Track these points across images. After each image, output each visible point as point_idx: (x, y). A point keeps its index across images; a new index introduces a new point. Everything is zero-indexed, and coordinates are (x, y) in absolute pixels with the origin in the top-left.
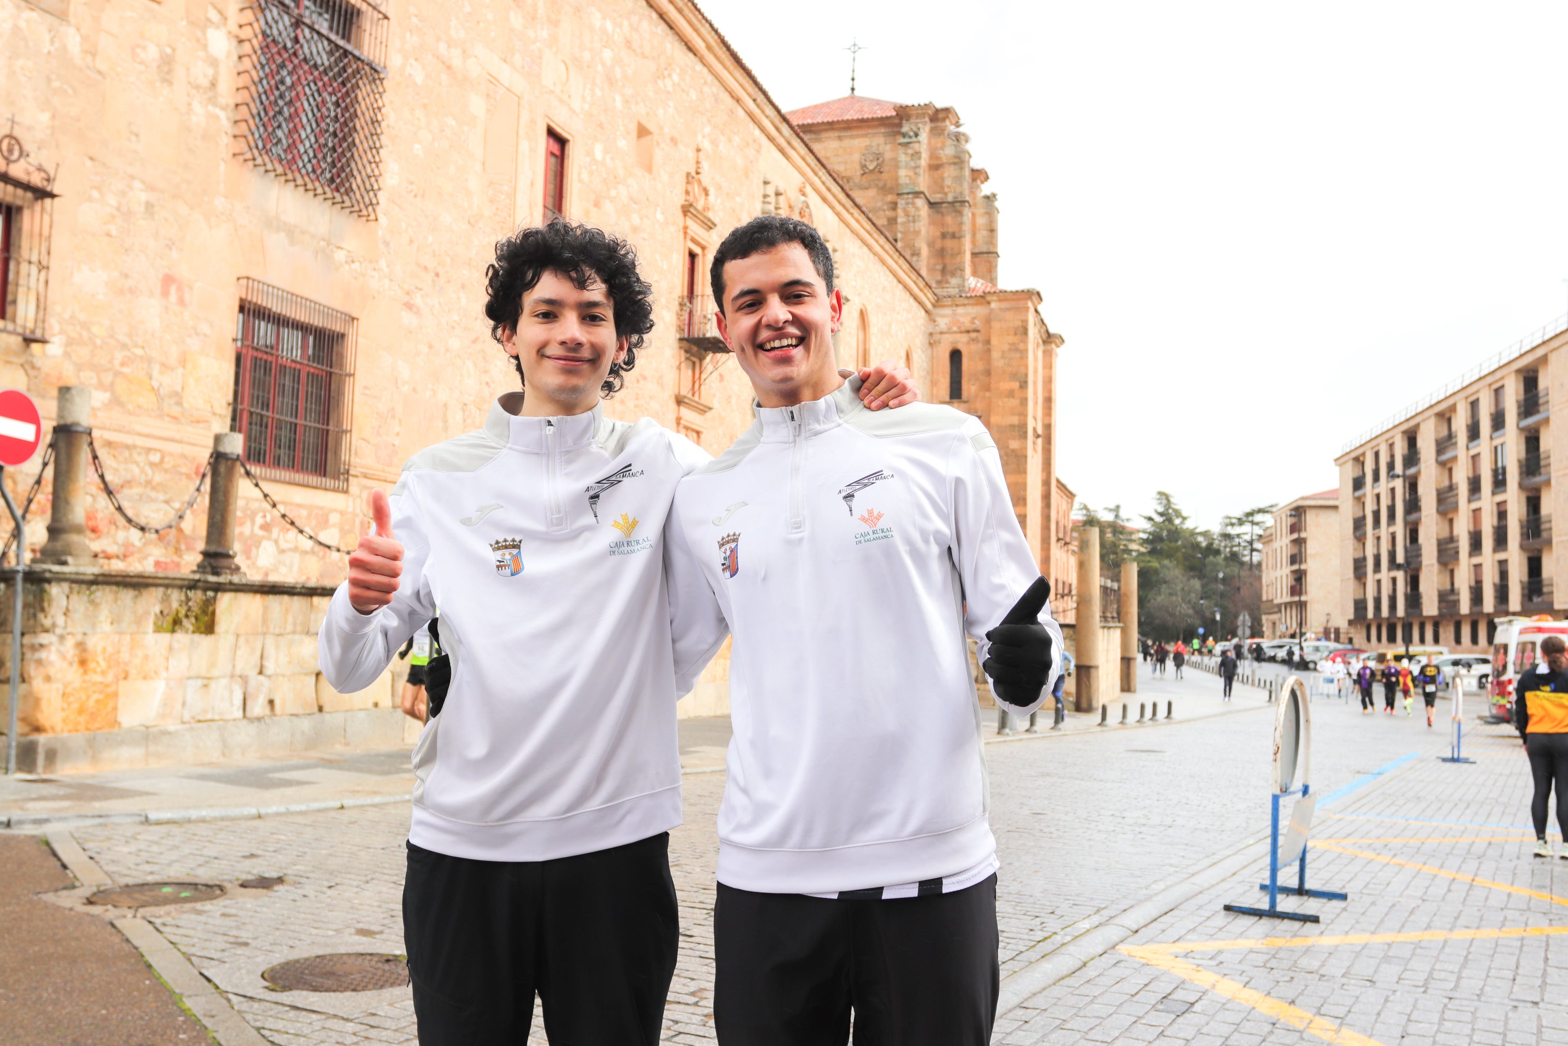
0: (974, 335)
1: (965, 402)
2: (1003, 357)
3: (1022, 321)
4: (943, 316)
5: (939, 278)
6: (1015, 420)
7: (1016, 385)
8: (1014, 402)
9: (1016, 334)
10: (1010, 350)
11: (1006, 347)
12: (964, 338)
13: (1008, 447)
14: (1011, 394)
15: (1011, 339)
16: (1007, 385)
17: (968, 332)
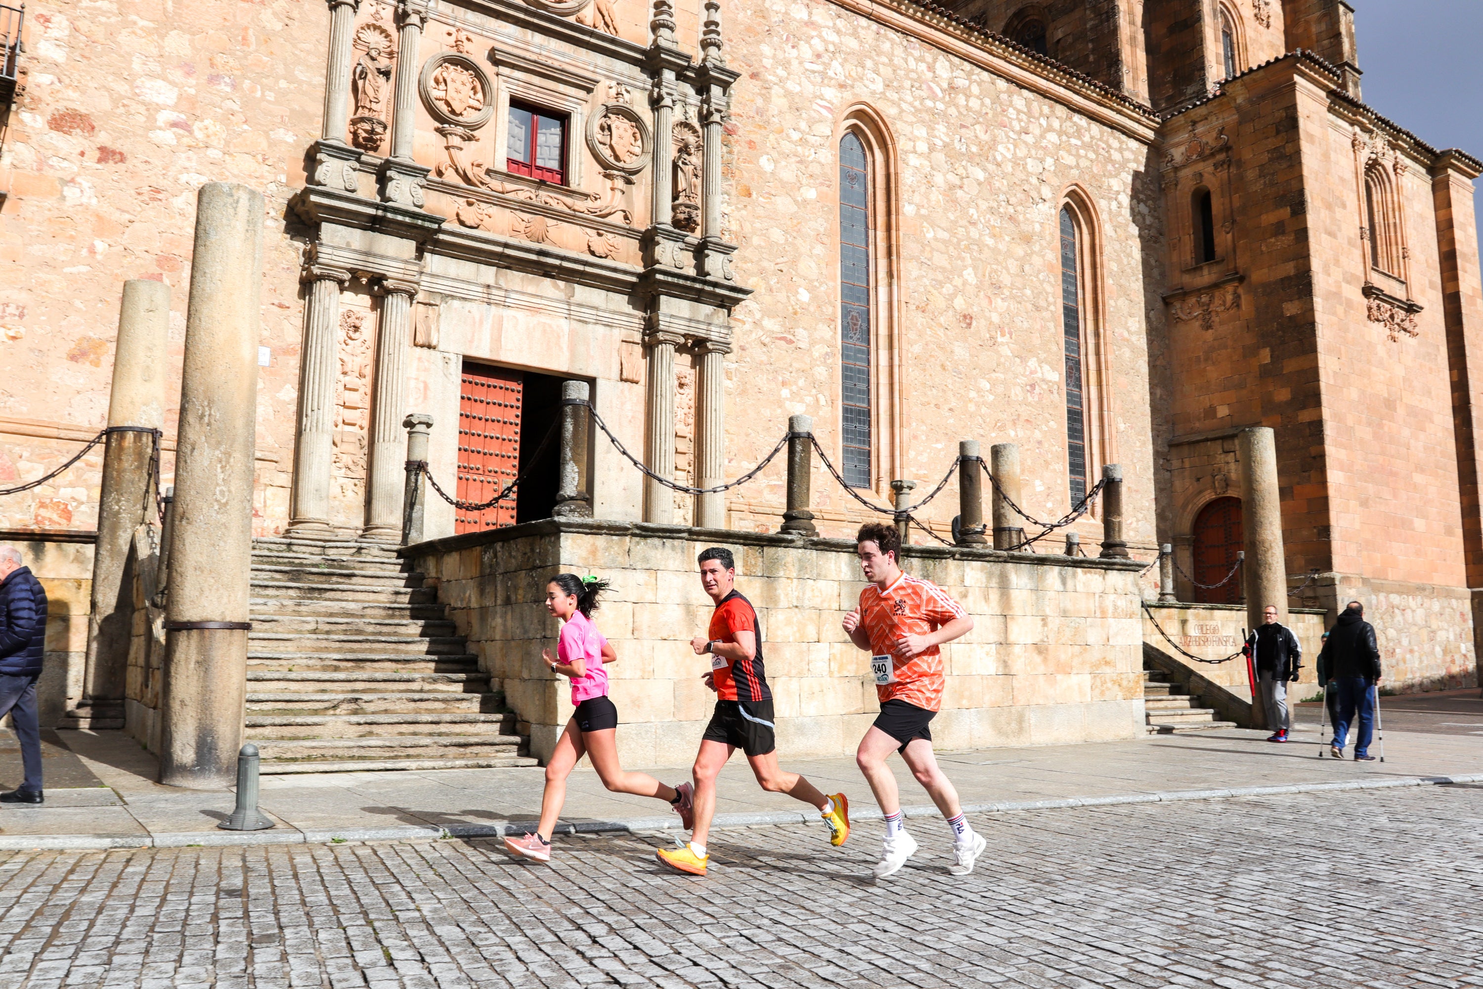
0: (1221, 157)
1: (1217, 263)
2: (1261, 175)
3: (1287, 108)
4: (1178, 145)
5: (1171, 92)
6: (1289, 269)
7: (1285, 212)
8: (1286, 241)
9: (1278, 132)
10: (1270, 160)
11: (1265, 157)
12: (1206, 168)
13: (1282, 315)
14: (1279, 229)
15: (1272, 142)
16: (1269, 218)
17: (1212, 155)
